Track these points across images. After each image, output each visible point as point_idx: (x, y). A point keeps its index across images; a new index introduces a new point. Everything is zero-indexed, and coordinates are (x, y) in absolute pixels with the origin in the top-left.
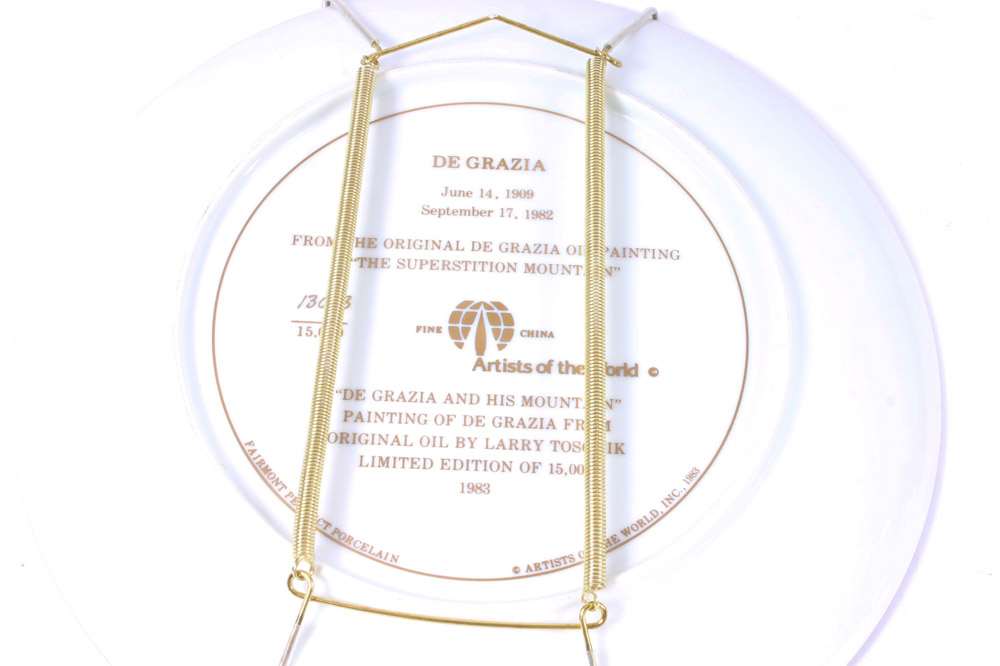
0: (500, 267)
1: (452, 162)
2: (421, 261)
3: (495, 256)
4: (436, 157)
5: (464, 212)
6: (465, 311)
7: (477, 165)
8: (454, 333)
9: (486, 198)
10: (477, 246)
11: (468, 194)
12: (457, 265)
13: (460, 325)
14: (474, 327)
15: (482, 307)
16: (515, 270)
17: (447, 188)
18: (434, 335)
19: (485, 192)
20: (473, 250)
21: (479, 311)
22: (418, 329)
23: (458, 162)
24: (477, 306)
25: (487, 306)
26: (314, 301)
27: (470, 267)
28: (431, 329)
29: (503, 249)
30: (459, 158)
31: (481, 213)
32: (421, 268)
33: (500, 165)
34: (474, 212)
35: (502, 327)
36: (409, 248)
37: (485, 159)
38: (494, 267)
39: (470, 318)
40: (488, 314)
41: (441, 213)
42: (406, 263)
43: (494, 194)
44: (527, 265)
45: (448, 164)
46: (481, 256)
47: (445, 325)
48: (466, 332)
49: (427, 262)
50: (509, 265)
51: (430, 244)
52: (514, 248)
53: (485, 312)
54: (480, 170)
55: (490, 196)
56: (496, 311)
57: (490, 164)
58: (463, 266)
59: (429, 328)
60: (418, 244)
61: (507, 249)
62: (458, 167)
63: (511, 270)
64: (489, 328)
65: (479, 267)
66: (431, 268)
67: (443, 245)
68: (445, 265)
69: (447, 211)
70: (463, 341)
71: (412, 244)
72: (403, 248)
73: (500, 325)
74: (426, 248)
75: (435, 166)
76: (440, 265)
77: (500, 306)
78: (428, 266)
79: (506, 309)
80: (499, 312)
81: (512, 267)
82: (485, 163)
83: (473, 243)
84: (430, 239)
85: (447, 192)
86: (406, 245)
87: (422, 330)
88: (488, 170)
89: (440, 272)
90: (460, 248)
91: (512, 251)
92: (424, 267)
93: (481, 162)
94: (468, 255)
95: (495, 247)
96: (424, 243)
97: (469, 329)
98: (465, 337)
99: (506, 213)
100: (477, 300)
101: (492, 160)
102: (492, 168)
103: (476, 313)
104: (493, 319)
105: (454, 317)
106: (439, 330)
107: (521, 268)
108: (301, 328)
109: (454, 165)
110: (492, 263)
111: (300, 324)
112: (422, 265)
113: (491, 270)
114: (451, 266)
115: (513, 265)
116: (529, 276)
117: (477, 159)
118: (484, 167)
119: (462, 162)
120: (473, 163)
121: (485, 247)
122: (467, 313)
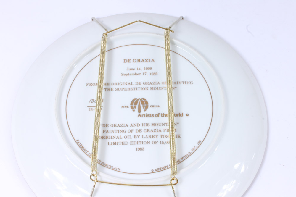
0: (144, 89)
1: (129, 61)
2: (122, 88)
3: (142, 86)
4: (124, 60)
5: (133, 74)
6: (135, 101)
7: (136, 61)
8: (132, 107)
9: (139, 70)
10: (137, 83)
11: (134, 69)
12: (132, 89)
13: (134, 105)
14: (137, 106)
15: (139, 100)
16: (148, 89)
17: (128, 68)
18: (126, 108)
19: (138, 69)
20: (136, 84)
21: (138, 101)
22: (122, 107)
23: (131, 61)
24: (138, 100)
25: (141, 100)
26: (93, 101)
27: (135, 89)
28: (126, 107)
30: (131, 60)
31: (137, 74)
32: (122, 90)
33: (142, 61)
34: (136, 74)
35: (145, 105)
36: (118, 85)
37: (138, 60)
38: (142, 89)
39: (136, 103)
40: (141, 102)
41: (127, 75)
42: (118, 89)
43: (141, 69)
44: (151, 88)
45: (128, 62)
46: (138, 86)
47: (129, 105)
48: (135, 107)
49: (124, 88)
51: (124, 83)
52: (147, 83)
53: (140, 101)
54: (137, 63)
55: (140, 70)
56: (143, 101)
57: (139, 61)
58: (133, 89)
59: (125, 106)
60: (121, 84)
61: (145, 84)
62: (131, 62)
64: (141, 105)
65: (138, 89)
66: (125, 90)
67: (128, 84)
68: (129, 89)
69: (128, 74)
70: (135, 109)
71: (119, 84)
72: (117, 85)
73: (144, 104)
74: (123, 85)
75: (124, 62)
76: (127, 89)
77: (144, 99)
78: (124, 89)
79: (146, 100)
80: (144, 101)
81: (147, 89)
82: (138, 61)
84: (124, 82)
85: (128, 69)
86: (117, 84)
87: (123, 107)
88: (139, 63)
89: (127, 91)
90: (132, 84)
91: (147, 84)
92: (123, 90)
93: (137, 60)
94: (135, 86)
95: (142, 83)
96: (122, 83)
97: (136, 106)
98: (135, 108)
99: (145, 74)
100: (138, 98)
101: (140, 60)
102: (140, 62)
103: (137, 102)
104: (143, 103)
105: (132, 103)
106: (128, 107)
107: (149, 89)
108: (90, 108)
109: (129, 62)
111: (90, 107)
112: (122, 89)
114: (130, 89)
116: (152, 90)
117: (136, 60)
118: (138, 62)
119: (132, 61)
120: (134, 61)
121: (139, 83)
122: (135, 102)
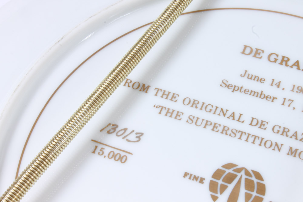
0: (268, 144)
1: (257, 53)
2: (207, 121)
3: (267, 134)
4: (246, 47)
5: (253, 93)
6: (228, 171)
7: (276, 60)
8: (213, 187)
9: (275, 87)
10: (255, 122)
11: (261, 80)
12: (234, 133)
13: (220, 182)
14: (231, 187)
15: (243, 173)
16: (279, 150)
17: (246, 71)
18: (196, 184)
19: (275, 82)
20: (251, 124)
21: (239, 175)
22: (186, 174)
23: (262, 54)
24: (239, 170)
25: (247, 173)
26: (114, 129)
27: (244, 137)
28: (196, 178)
29: (276, 130)
30: (263, 51)
31: (266, 97)
32: (205, 127)
33: (294, 65)
34: (262, 95)
35: (254, 194)
36: (201, 109)
37: (283, 57)
38: (263, 142)
39: (230, 179)
40: (246, 179)
41: (235, 89)
42: (195, 120)
43: (282, 86)
44: (291, 148)
45: (253, 54)
46: (255, 131)
47: (208, 178)
48: (223, 188)
49: (211, 124)
50: (276, 144)
51: (219, 110)
52: (285, 132)
53: (244, 177)
54: (276, 65)
55: (278, 86)
56: (254, 179)
57: (286, 62)
58: (238, 135)
59: (195, 177)
60: (209, 107)
61: (278, 131)
62: (261, 58)
63: (276, 148)
64: (243, 191)
65: (251, 139)
66: (213, 130)
67: (228, 114)
68: (225, 130)
69: (240, 89)
70: (218, 195)
71: (204, 107)
72: (196, 107)
73: (253, 191)
74: (214, 113)
75: (243, 53)
76: (221, 129)
77: (258, 176)
78: (212, 127)
79: (262, 180)
80: (256, 181)
81: (278, 147)
82: (283, 60)
83: (253, 119)
84: (220, 106)
85: (246, 75)
86: (199, 106)
87: (188, 176)
88: (283, 67)
89: (219, 134)
90: (241, 120)
91: (282, 134)
92: (207, 127)
93: (280, 59)
94: (245, 127)
95: (269, 127)
96: (214, 109)
97: (226, 187)
98: (221, 193)
99: (287, 103)
100: (240, 166)
101: (288, 59)
102: (287, 65)
103: (236, 176)
104: (249, 185)
105: (217, 174)
106: (202, 181)
107: (285, 150)
108: (96, 147)
109: (257, 56)
110: (262, 139)
111: (96, 144)
112: (206, 124)
113: (260, 145)
114: (229, 132)
115: (280, 146)
116: (291, 157)
117: (277, 56)
118: (281, 64)
119: (265, 56)
120: (273, 58)
121: (262, 125)
122: (229, 173)
